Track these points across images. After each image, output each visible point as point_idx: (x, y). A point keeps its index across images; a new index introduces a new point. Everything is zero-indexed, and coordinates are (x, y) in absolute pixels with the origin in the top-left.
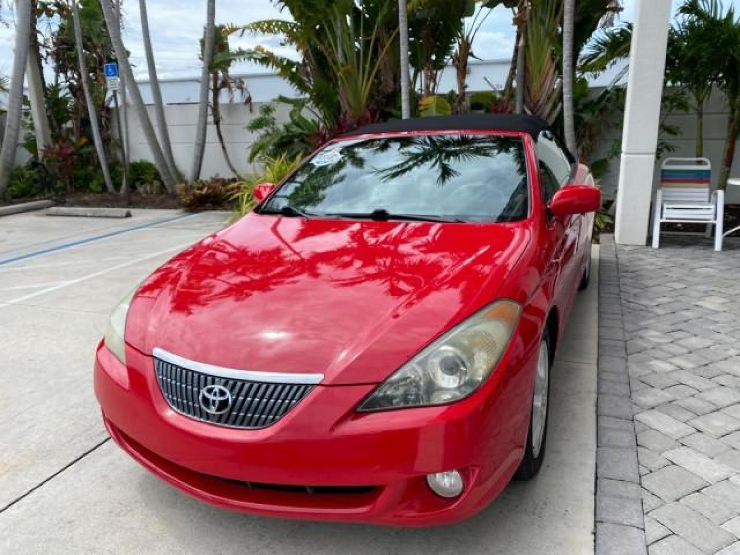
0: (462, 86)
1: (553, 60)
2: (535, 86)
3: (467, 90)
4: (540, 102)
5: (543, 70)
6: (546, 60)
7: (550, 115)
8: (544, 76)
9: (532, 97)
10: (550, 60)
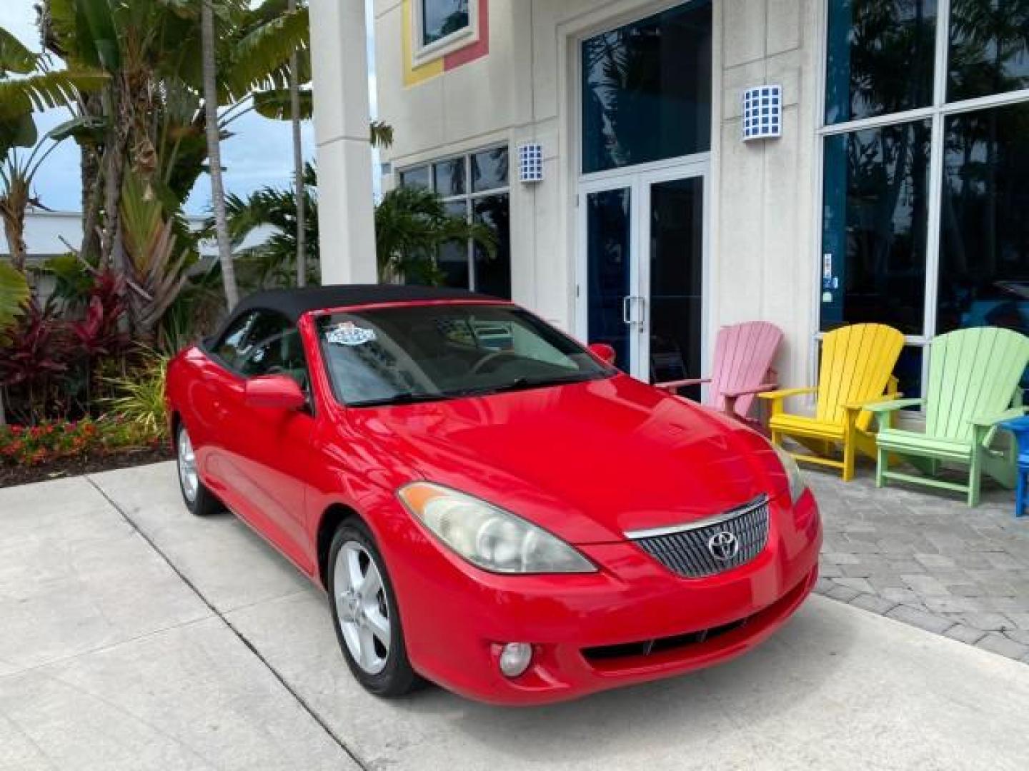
0: (18, 245)
1: (165, 221)
2: (141, 253)
3: (29, 252)
4: (152, 274)
5: (151, 230)
6: (153, 221)
7: (169, 291)
8: (153, 240)
9: (138, 266)
10: (161, 223)
